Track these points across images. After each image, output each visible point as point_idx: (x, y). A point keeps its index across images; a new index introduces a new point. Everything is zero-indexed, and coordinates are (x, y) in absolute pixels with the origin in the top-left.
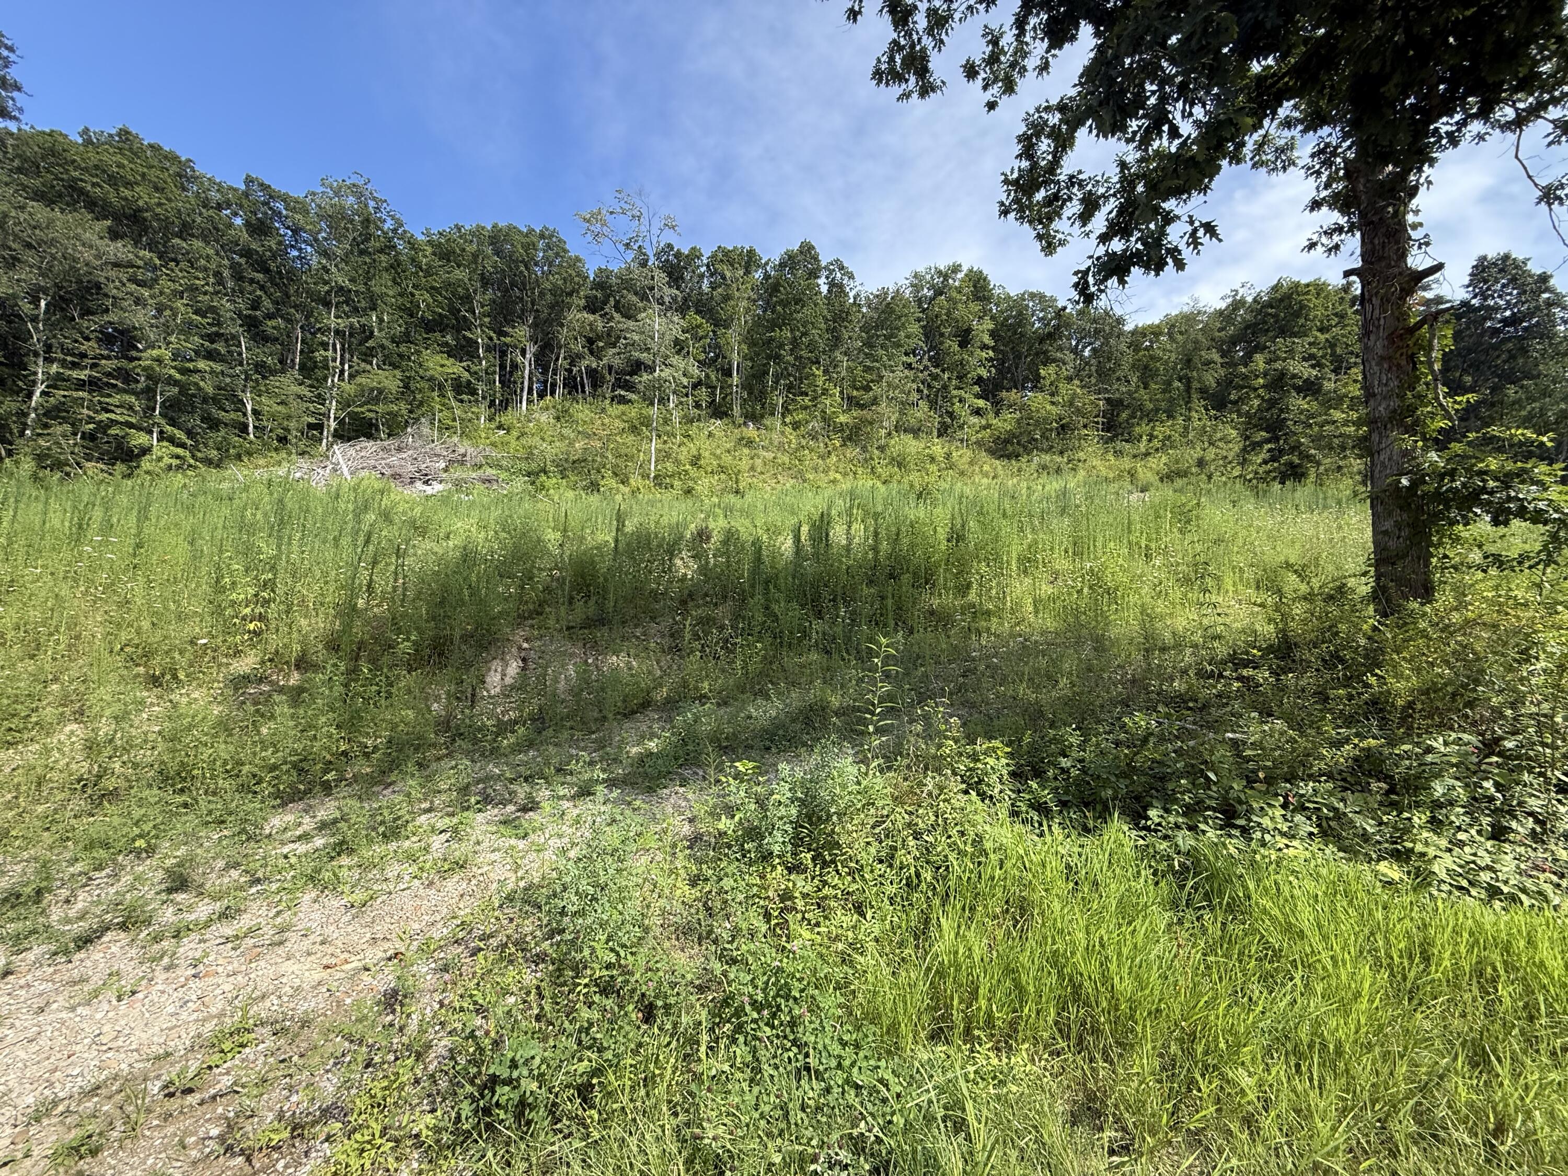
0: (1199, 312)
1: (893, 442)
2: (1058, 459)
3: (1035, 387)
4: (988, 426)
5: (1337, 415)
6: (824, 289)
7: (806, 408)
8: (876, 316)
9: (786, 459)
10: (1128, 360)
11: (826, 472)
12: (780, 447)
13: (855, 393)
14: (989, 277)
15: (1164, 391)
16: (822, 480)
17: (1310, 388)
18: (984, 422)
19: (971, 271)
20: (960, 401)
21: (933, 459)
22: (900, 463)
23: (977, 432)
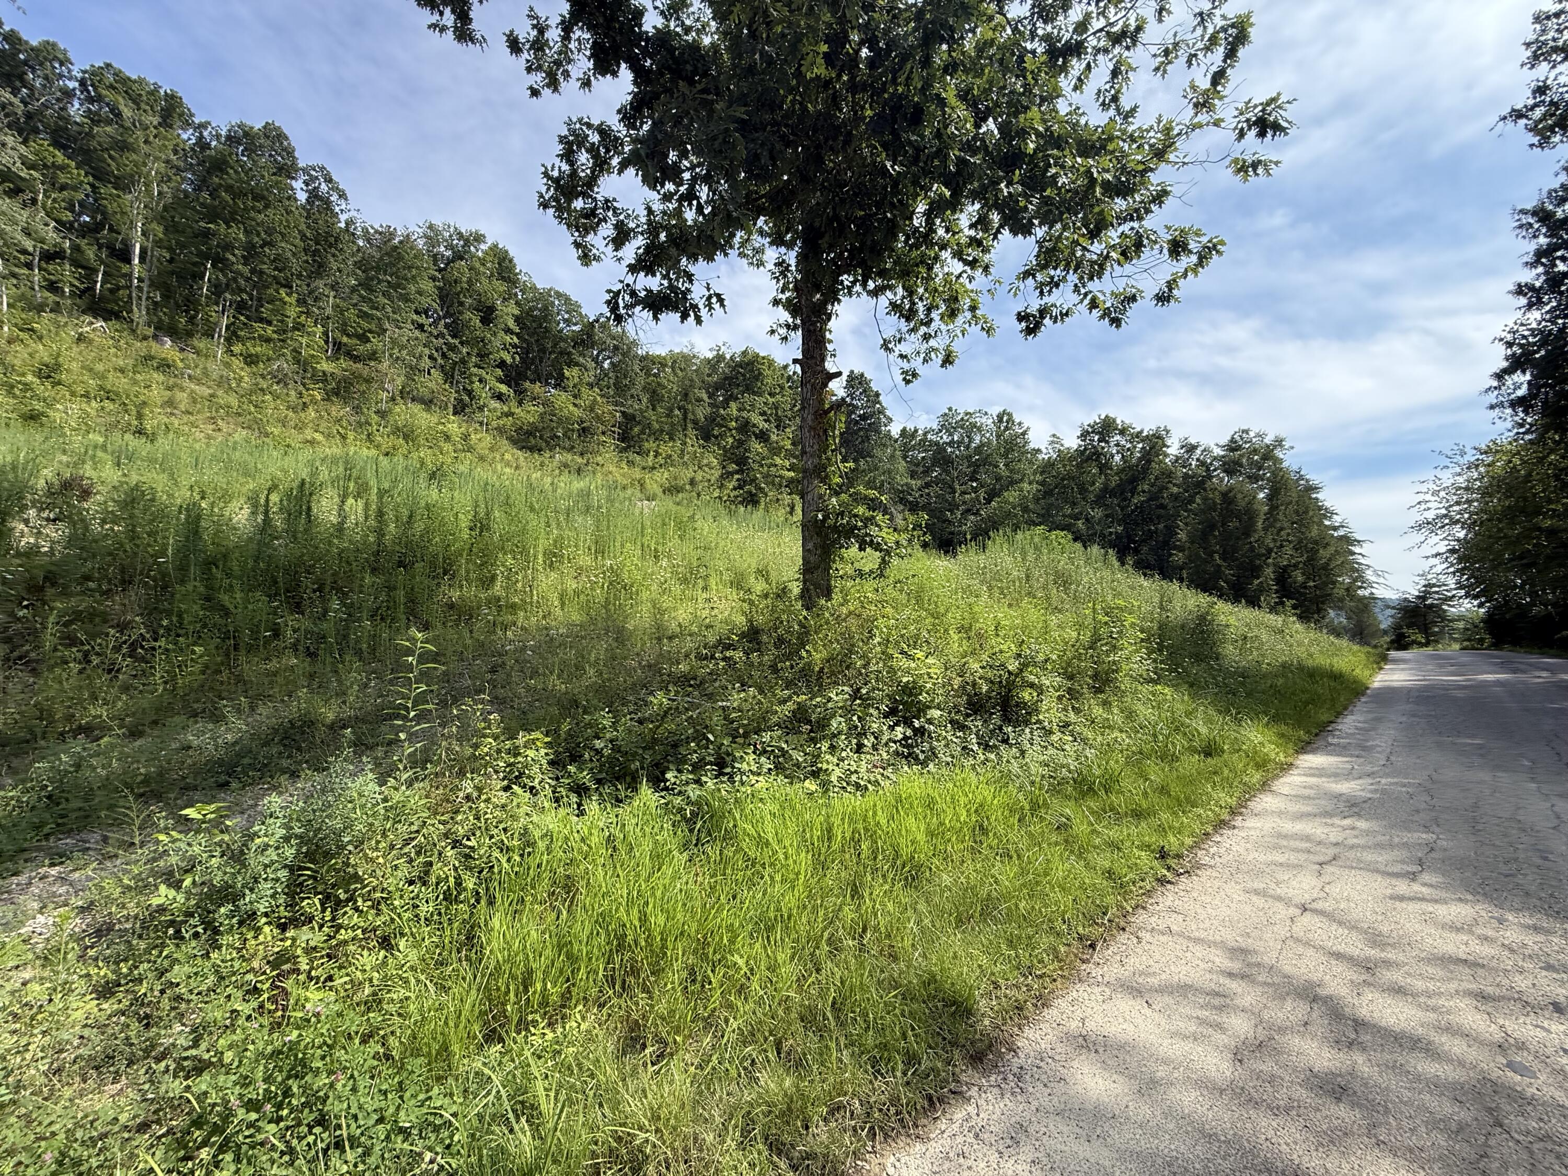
0: (694, 356)
1: (397, 409)
2: (580, 460)
3: (559, 385)
4: (509, 414)
5: (778, 461)
6: (302, 197)
7: (268, 340)
8: (378, 255)
9: (233, 401)
10: (640, 381)
11: (300, 428)
12: (222, 382)
13: (345, 339)
14: (515, 260)
15: (668, 416)
16: (295, 438)
17: (763, 437)
18: (506, 409)
19: (496, 246)
20: (480, 381)
21: (448, 438)
22: (408, 434)
23: (498, 418)
